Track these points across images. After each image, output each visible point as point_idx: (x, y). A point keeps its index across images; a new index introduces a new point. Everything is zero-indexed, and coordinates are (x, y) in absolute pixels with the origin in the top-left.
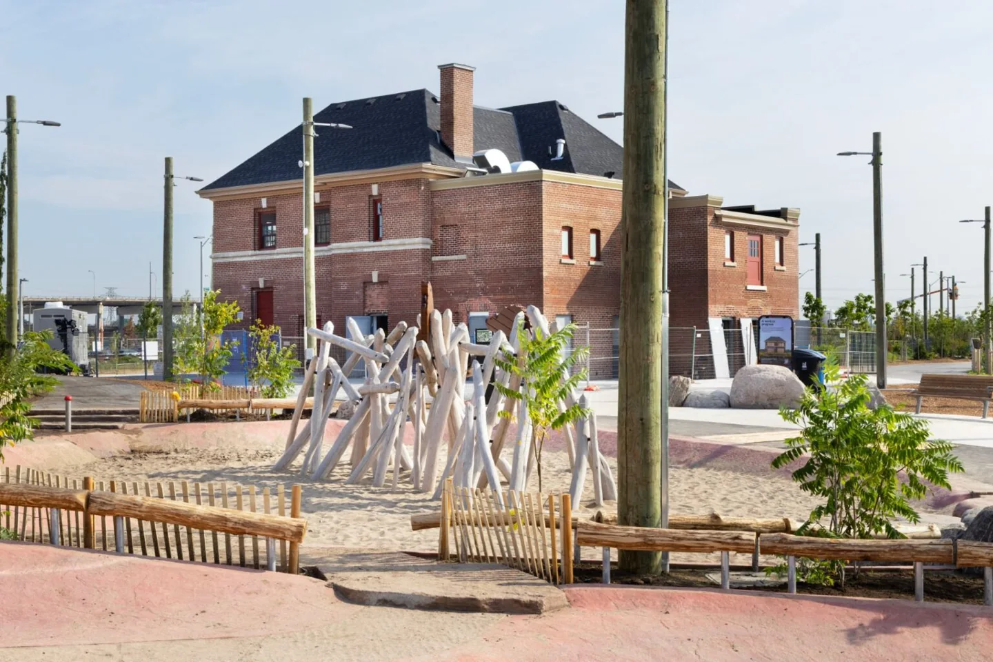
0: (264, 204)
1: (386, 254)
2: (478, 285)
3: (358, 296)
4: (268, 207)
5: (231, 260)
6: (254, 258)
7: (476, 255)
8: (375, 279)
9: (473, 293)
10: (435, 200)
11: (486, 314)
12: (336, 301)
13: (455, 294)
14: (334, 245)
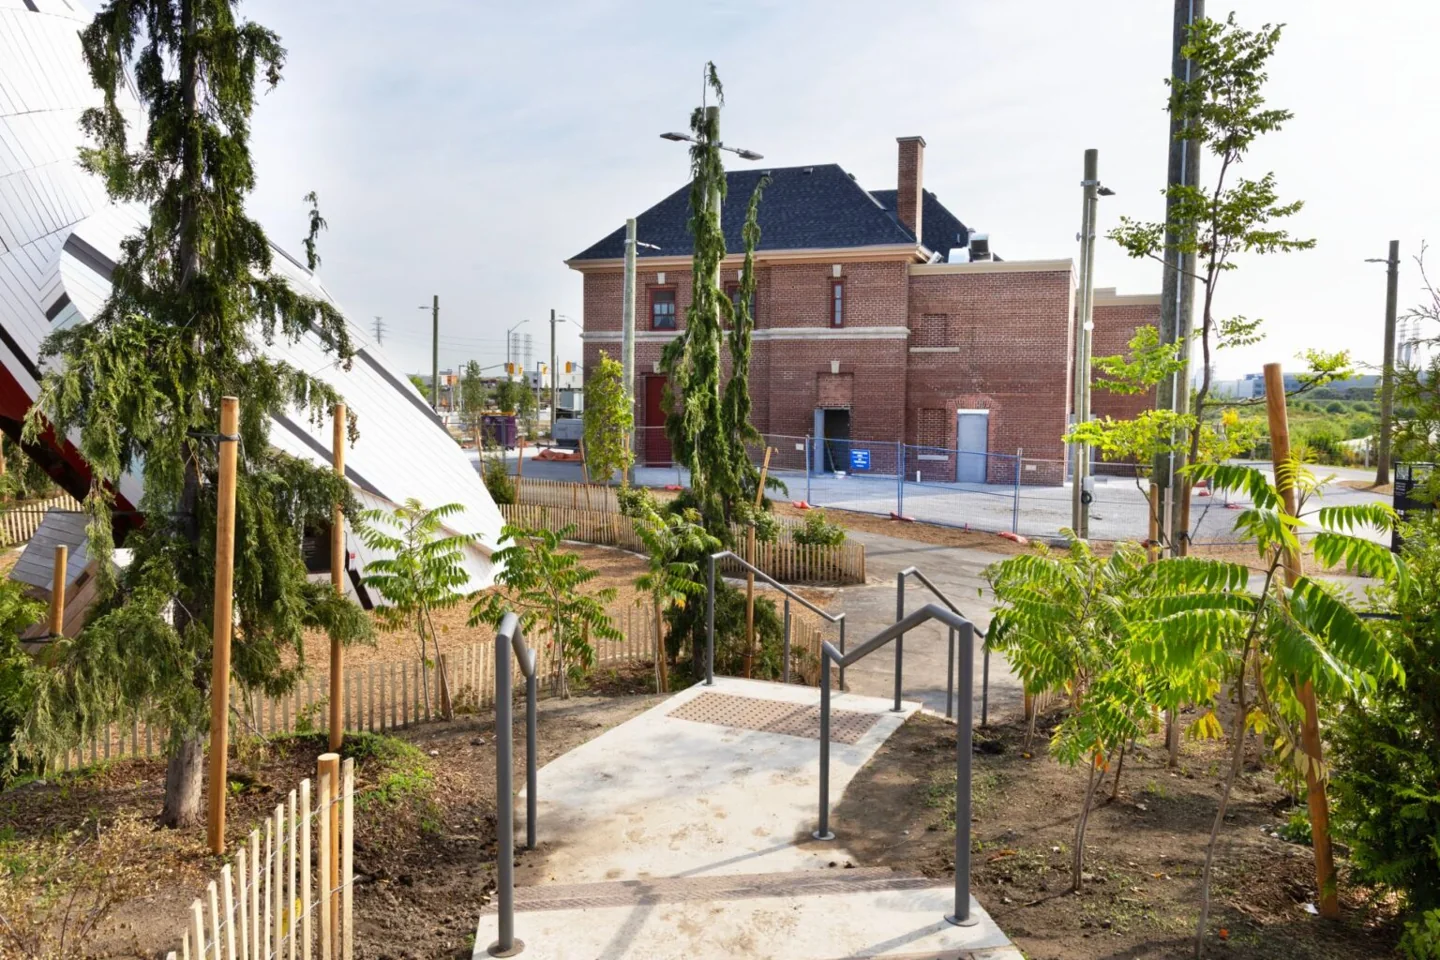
0: (661, 279)
1: (850, 343)
2: (974, 381)
3: (809, 388)
4: (667, 283)
5: (612, 340)
6: (646, 340)
7: (972, 348)
8: (835, 367)
9: (969, 389)
10: (915, 286)
11: (986, 412)
12: (777, 393)
13: (939, 390)
14: (772, 330)
